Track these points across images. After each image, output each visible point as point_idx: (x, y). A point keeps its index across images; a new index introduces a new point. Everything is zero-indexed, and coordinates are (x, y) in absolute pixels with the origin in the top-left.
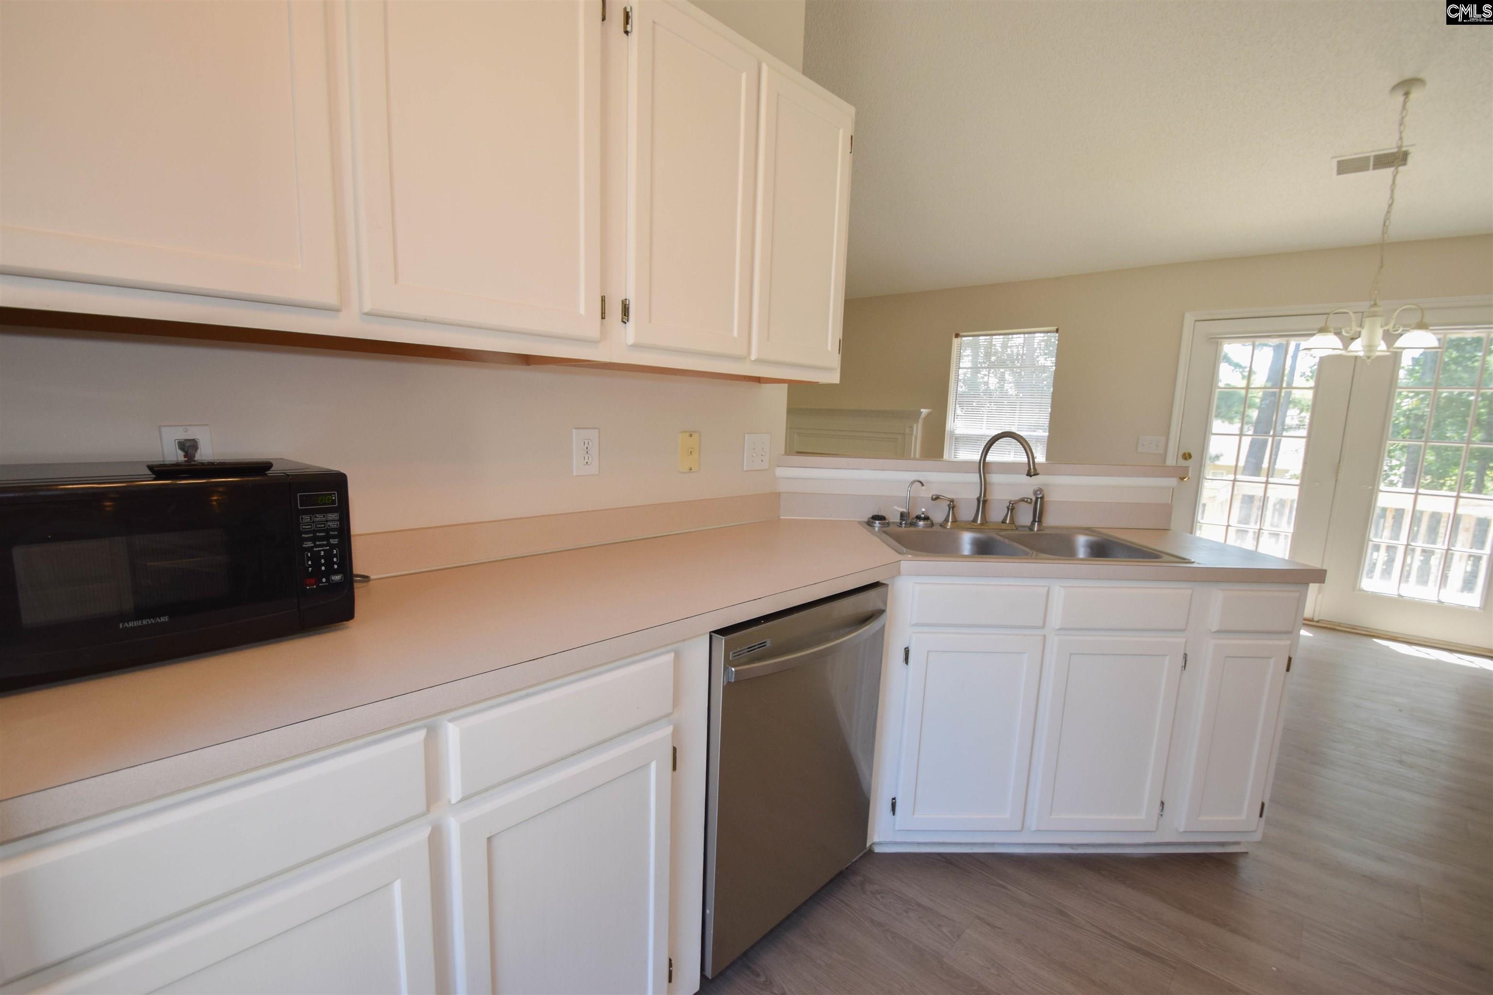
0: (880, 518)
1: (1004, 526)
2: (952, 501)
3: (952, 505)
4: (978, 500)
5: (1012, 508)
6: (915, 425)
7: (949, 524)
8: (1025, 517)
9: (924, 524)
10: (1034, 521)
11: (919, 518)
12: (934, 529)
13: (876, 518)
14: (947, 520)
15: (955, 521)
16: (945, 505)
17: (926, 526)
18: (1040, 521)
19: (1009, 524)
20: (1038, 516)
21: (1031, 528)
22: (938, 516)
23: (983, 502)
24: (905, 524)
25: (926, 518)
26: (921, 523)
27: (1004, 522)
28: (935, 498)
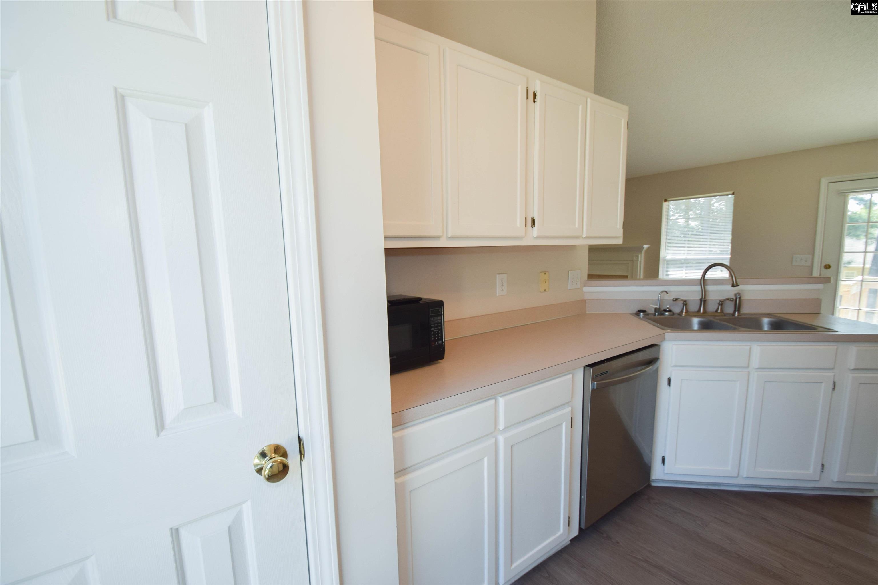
0: (644, 311)
1: (716, 314)
2: (685, 301)
3: (685, 303)
4: (701, 300)
5: (721, 303)
6: (640, 255)
7: (684, 313)
8: (729, 309)
9: (669, 314)
10: (735, 311)
11: (665, 311)
12: (675, 316)
13: (640, 311)
14: (682, 311)
15: (687, 311)
16: (680, 304)
17: (670, 315)
18: (739, 311)
19: (720, 312)
20: (738, 308)
21: (733, 314)
22: (677, 309)
23: (703, 301)
24: (658, 314)
25: (670, 311)
26: (667, 313)
27: (717, 311)
28: (675, 300)
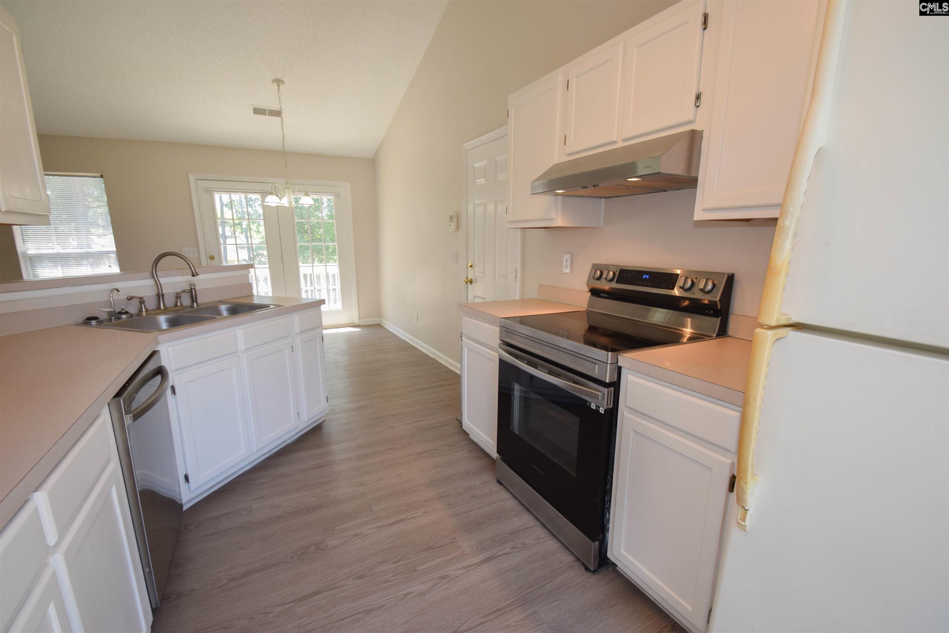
0: (95, 318)
1: (178, 308)
2: (141, 298)
3: (142, 301)
4: (158, 295)
5: (178, 296)
7: (144, 313)
8: (186, 301)
9: (127, 317)
10: (193, 302)
11: (120, 313)
12: (135, 318)
13: (90, 319)
14: (141, 311)
15: (147, 310)
16: (136, 302)
17: (128, 317)
18: (196, 302)
19: (180, 306)
20: (194, 299)
21: (192, 306)
22: (133, 309)
23: (160, 296)
24: (114, 319)
25: (126, 313)
26: (124, 316)
27: (176, 305)
28: (130, 299)
